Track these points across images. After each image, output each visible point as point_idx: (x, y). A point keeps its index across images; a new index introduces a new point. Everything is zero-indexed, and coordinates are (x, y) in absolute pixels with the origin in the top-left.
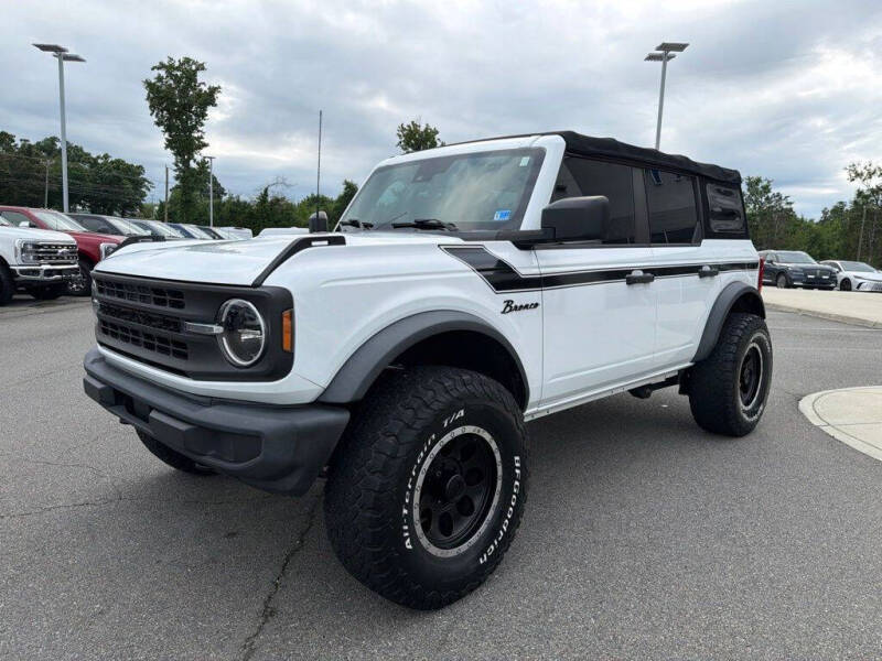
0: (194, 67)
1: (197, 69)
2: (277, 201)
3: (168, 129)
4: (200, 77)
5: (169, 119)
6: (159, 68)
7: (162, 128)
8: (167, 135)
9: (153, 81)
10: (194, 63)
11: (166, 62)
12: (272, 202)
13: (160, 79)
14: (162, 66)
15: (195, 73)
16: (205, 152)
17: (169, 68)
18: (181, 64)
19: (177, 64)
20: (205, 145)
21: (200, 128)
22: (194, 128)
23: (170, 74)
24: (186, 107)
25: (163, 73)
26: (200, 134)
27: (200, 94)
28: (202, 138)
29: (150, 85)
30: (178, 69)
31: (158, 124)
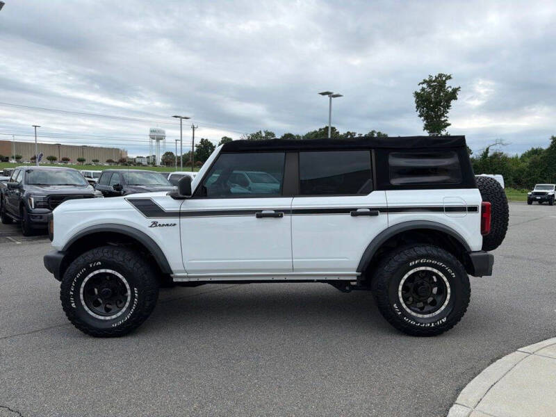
0: (444, 79)
1: (446, 79)
2: (495, 155)
3: (426, 118)
4: (448, 83)
5: (427, 112)
6: (423, 83)
7: (422, 118)
8: (425, 122)
9: (419, 92)
10: (445, 76)
11: (427, 79)
12: (491, 157)
13: (423, 89)
14: (425, 82)
15: (444, 82)
16: (448, 129)
17: (429, 82)
18: (436, 78)
19: (434, 79)
20: (449, 125)
21: (446, 115)
22: (442, 115)
23: (429, 86)
24: (438, 104)
25: (425, 86)
26: (445, 118)
27: (447, 94)
28: (446, 120)
29: (417, 94)
30: (434, 81)
31: (420, 116)
